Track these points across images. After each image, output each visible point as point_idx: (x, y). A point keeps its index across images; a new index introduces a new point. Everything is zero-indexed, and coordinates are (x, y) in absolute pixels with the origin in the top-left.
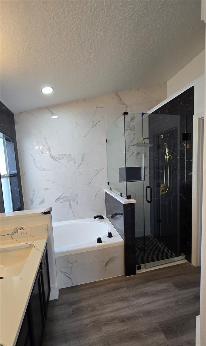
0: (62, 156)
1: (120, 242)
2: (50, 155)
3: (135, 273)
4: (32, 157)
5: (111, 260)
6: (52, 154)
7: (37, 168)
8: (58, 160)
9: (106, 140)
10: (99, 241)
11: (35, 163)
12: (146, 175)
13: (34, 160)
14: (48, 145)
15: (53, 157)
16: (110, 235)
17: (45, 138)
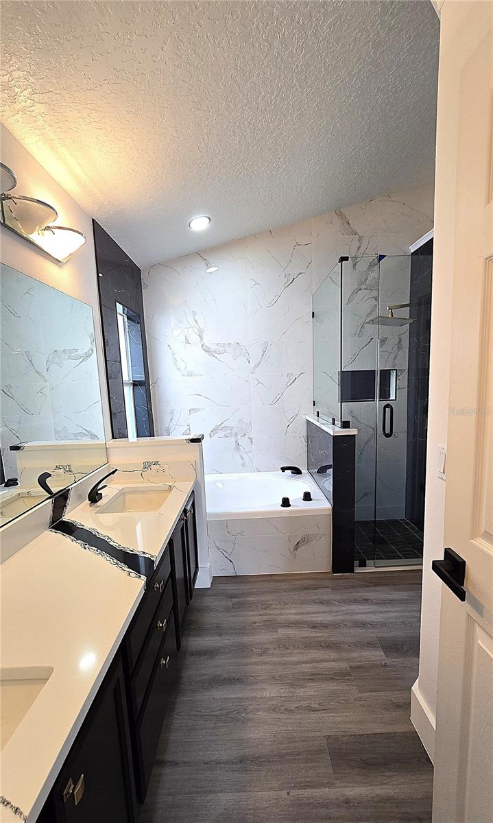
0: (223, 347)
1: (325, 510)
2: (202, 345)
3: (353, 572)
4: (171, 349)
5: (305, 540)
6: (207, 343)
7: (179, 369)
8: (216, 355)
9: (313, 313)
10: (286, 502)
11: (175, 360)
12: (400, 389)
13: (174, 354)
14: (198, 325)
15: (207, 350)
16: (307, 497)
17: (194, 313)
